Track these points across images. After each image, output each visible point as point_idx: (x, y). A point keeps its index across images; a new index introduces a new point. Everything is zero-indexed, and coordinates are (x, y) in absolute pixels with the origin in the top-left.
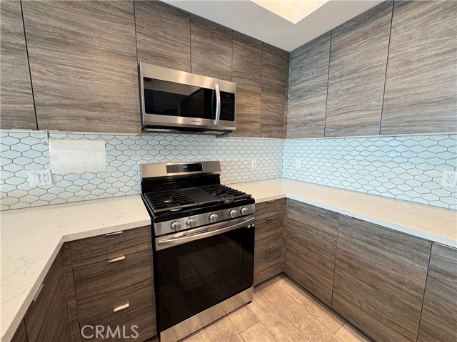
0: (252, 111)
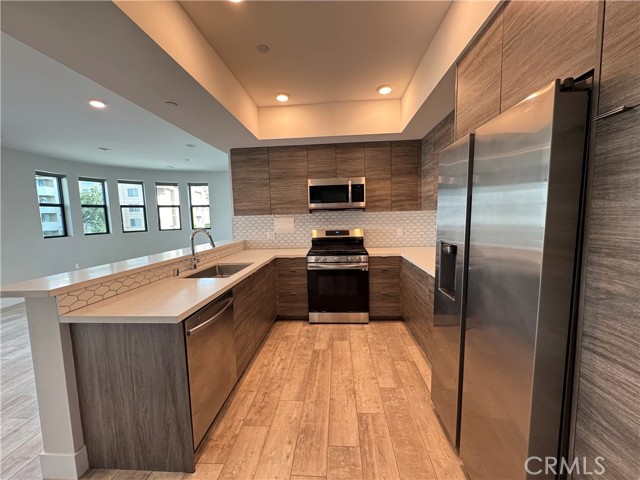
0: (383, 192)
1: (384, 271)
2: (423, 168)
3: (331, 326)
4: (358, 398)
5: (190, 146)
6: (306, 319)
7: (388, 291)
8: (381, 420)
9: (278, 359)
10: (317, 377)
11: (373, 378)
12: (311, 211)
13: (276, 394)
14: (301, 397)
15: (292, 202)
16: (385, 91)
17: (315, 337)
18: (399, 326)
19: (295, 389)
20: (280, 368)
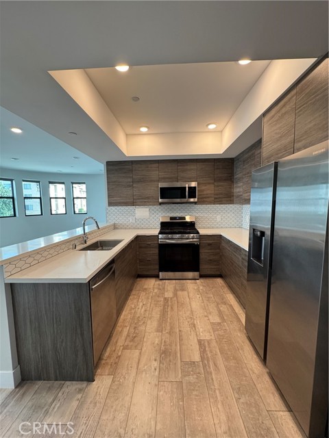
0: (209, 192)
1: (210, 244)
2: (235, 177)
3: (174, 281)
4: (197, 330)
5: (76, 158)
6: (157, 277)
7: (212, 258)
8: (214, 344)
9: (141, 304)
10: (169, 316)
11: (205, 316)
12: (161, 204)
13: (142, 328)
14: (160, 329)
15: (148, 198)
16: (212, 127)
17: (164, 288)
18: (219, 281)
19: (155, 324)
20: (143, 310)
